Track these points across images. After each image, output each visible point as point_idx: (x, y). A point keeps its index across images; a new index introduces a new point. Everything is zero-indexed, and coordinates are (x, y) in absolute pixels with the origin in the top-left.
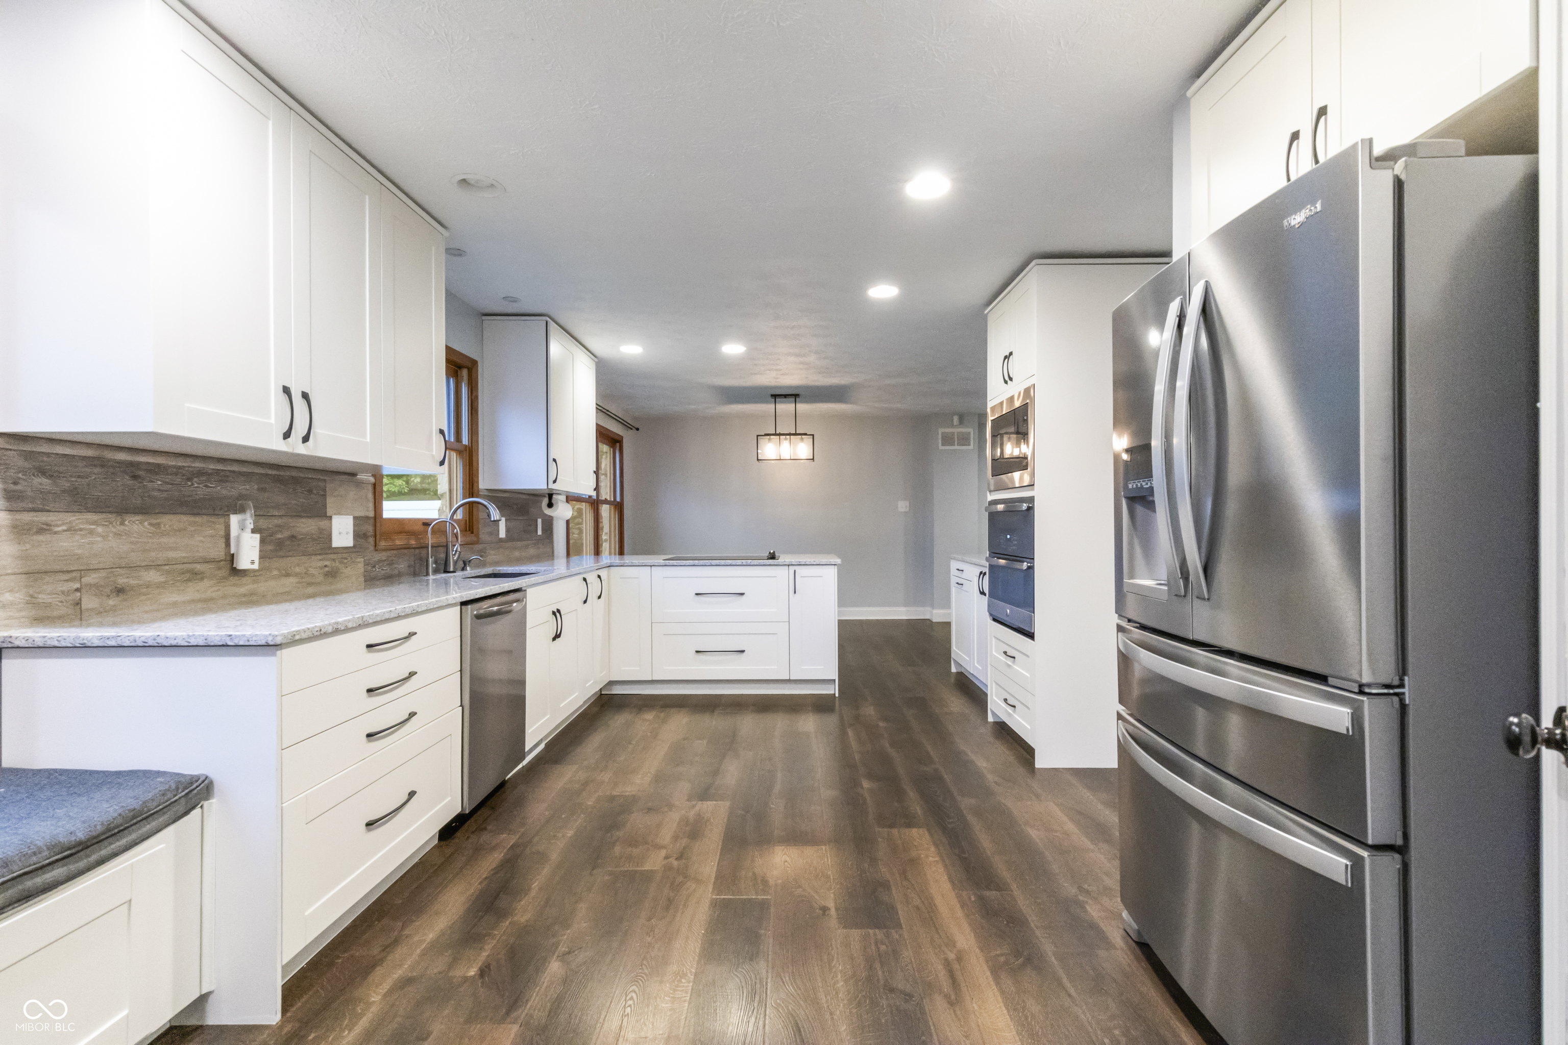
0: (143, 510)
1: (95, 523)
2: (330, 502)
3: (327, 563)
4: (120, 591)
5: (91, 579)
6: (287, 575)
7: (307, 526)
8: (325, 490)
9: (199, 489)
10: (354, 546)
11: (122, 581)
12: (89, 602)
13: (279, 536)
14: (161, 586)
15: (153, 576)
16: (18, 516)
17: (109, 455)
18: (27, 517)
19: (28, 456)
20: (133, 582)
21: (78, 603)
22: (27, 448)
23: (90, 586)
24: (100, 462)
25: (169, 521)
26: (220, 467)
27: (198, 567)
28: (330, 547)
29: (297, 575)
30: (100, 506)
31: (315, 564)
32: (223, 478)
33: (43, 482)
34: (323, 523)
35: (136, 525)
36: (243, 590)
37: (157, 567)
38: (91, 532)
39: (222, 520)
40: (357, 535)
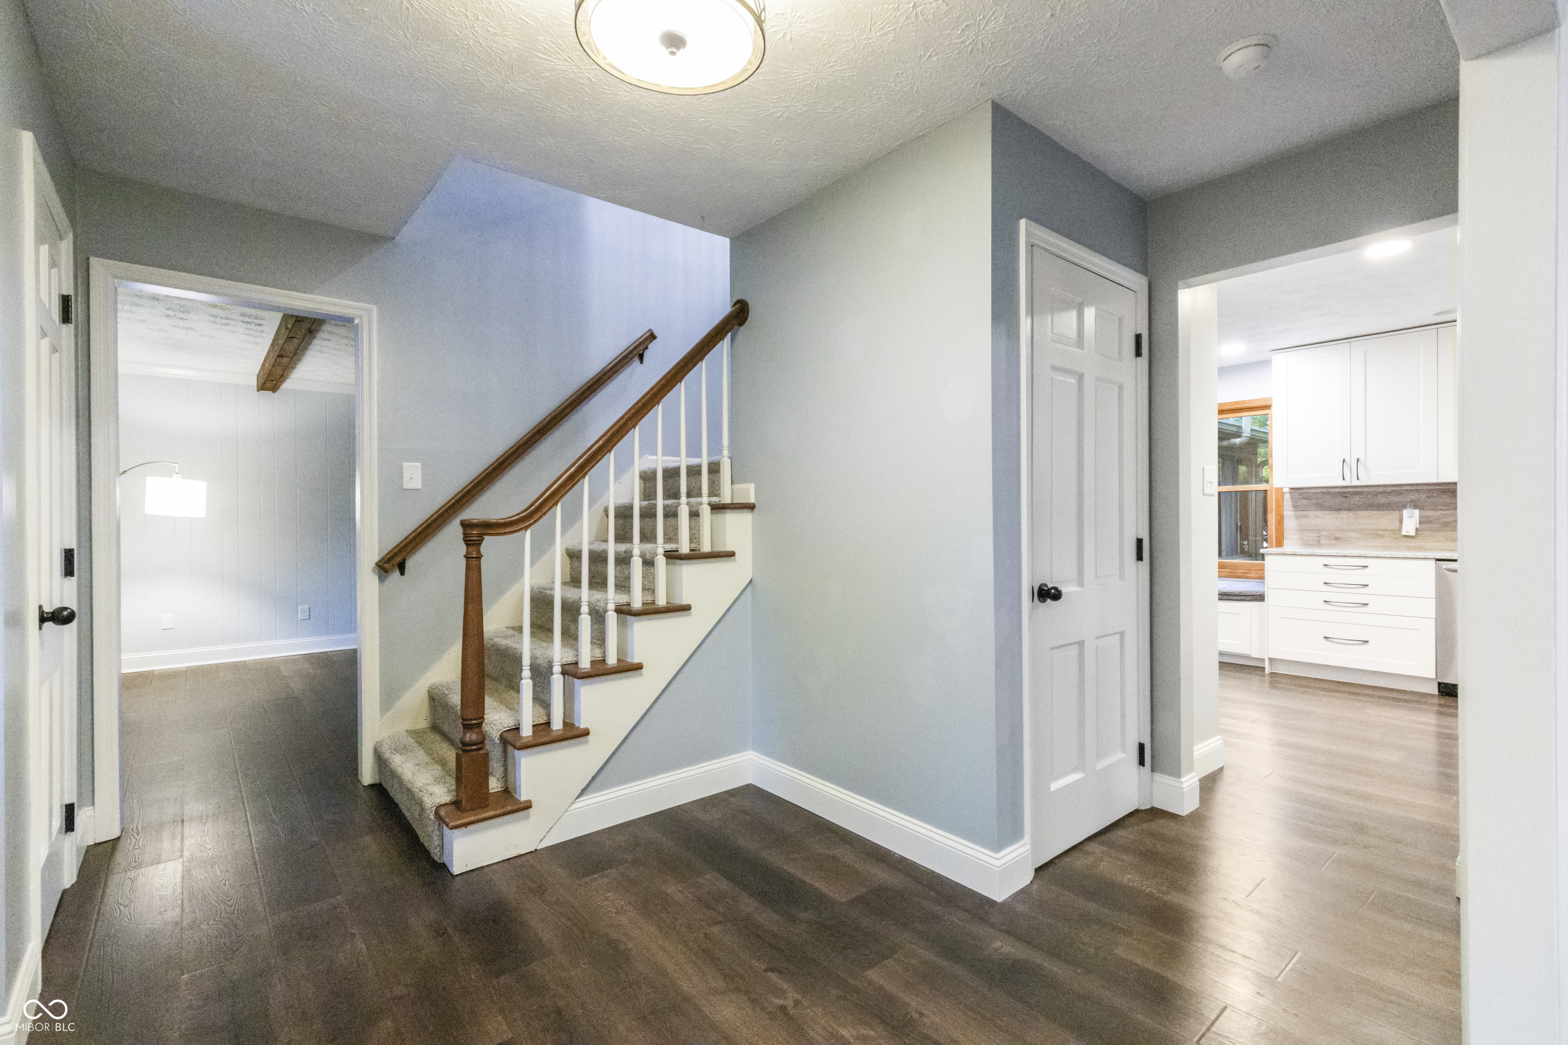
0: (1349, 509)
1: (1326, 514)
4: (1337, 539)
5: (1325, 533)
9: (1382, 500)
11: (1338, 535)
12: (1323, 541)
14: (1356, 538)
15: (1353, 535)
16: (1297, 512)
17: (1331, 490)
18: (1301, 513)
19: (1301, 494)
20: (1342, 536)
21: (1319, 541)
22: (1301, 491)
23: (1324, 536)
24: (1330, 493)
25: (1362, 513)
26: (1397, 488)
27: (1381, 533)
30: (1331, 509)
32: (1399, 494)
33: (1305, 502)
35: (1344, 514)
36: (1412, 545)
37: (1356, 531)
38: (1325, 518)
39: (1398, 512)
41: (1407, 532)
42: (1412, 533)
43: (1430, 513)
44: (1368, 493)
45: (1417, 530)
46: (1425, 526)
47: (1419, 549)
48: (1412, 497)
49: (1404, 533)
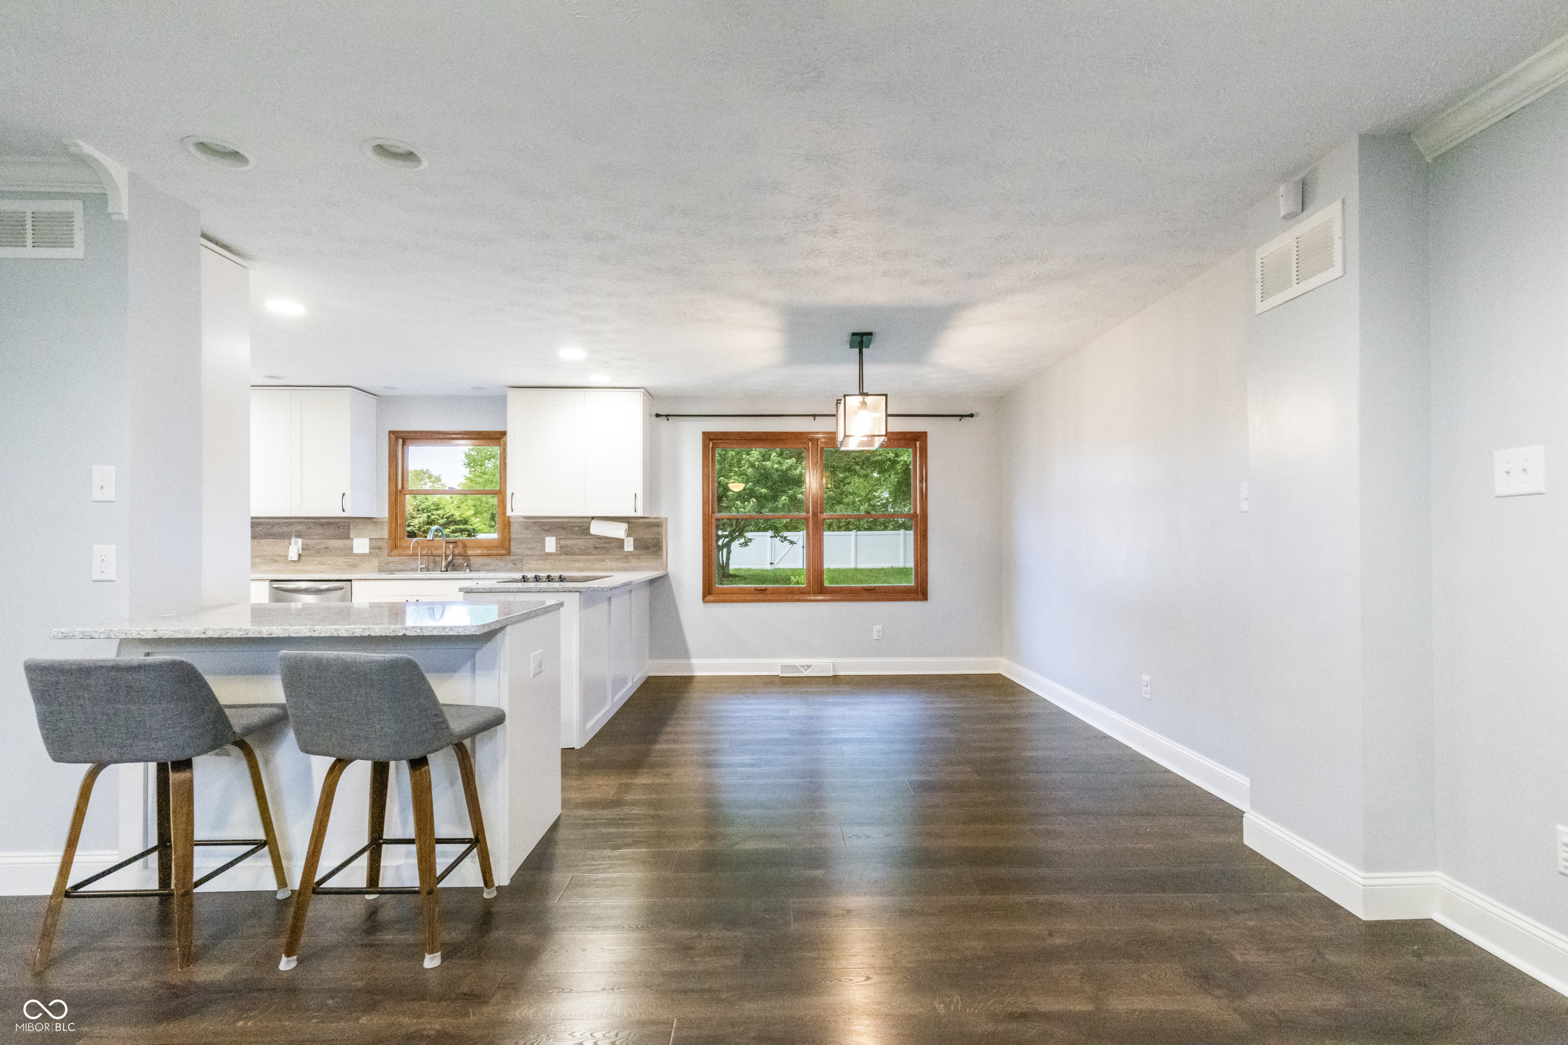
2: (352, 533)
3: (350, 560)
6: (323, 564)
7: (338, 543)
8: (349, 526)
9: (276, 530)
10: (370, 553)
13: (319, 547)
14: (260, 563)
15: (257, 560)
25: (264, 541)
26: (286, 521)
27: (276, 557)
28: (352, 553)
29: (329, 564)
31: (341, 561)
32: (290, 524)
34: (347, 542)
36: (297, 568)
37: (259, 557)
39: (287, 541)
40: (371, 548)
41: (291, 557)
42: (295, 558)
43: (309, 542)
44: (268, 524)
45: (300, 556)
46: (306, 552)
47: (300, 571)
48: (298, 528)
49: (290, 559)
